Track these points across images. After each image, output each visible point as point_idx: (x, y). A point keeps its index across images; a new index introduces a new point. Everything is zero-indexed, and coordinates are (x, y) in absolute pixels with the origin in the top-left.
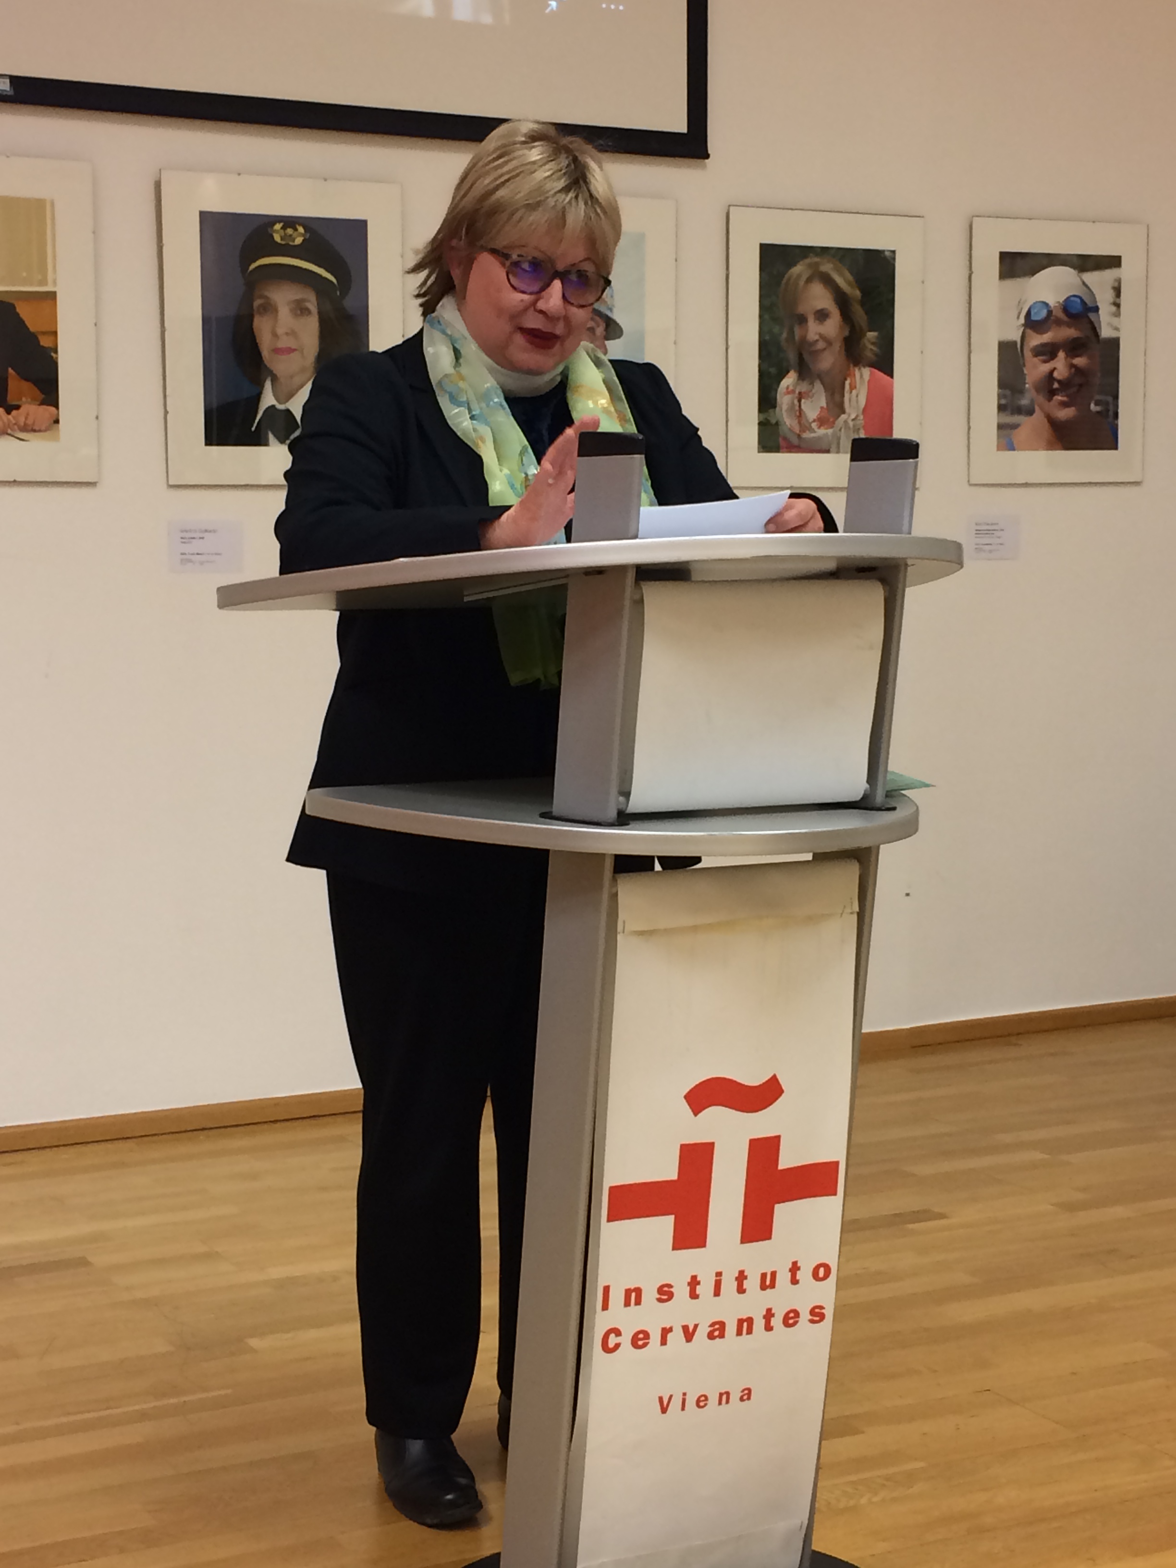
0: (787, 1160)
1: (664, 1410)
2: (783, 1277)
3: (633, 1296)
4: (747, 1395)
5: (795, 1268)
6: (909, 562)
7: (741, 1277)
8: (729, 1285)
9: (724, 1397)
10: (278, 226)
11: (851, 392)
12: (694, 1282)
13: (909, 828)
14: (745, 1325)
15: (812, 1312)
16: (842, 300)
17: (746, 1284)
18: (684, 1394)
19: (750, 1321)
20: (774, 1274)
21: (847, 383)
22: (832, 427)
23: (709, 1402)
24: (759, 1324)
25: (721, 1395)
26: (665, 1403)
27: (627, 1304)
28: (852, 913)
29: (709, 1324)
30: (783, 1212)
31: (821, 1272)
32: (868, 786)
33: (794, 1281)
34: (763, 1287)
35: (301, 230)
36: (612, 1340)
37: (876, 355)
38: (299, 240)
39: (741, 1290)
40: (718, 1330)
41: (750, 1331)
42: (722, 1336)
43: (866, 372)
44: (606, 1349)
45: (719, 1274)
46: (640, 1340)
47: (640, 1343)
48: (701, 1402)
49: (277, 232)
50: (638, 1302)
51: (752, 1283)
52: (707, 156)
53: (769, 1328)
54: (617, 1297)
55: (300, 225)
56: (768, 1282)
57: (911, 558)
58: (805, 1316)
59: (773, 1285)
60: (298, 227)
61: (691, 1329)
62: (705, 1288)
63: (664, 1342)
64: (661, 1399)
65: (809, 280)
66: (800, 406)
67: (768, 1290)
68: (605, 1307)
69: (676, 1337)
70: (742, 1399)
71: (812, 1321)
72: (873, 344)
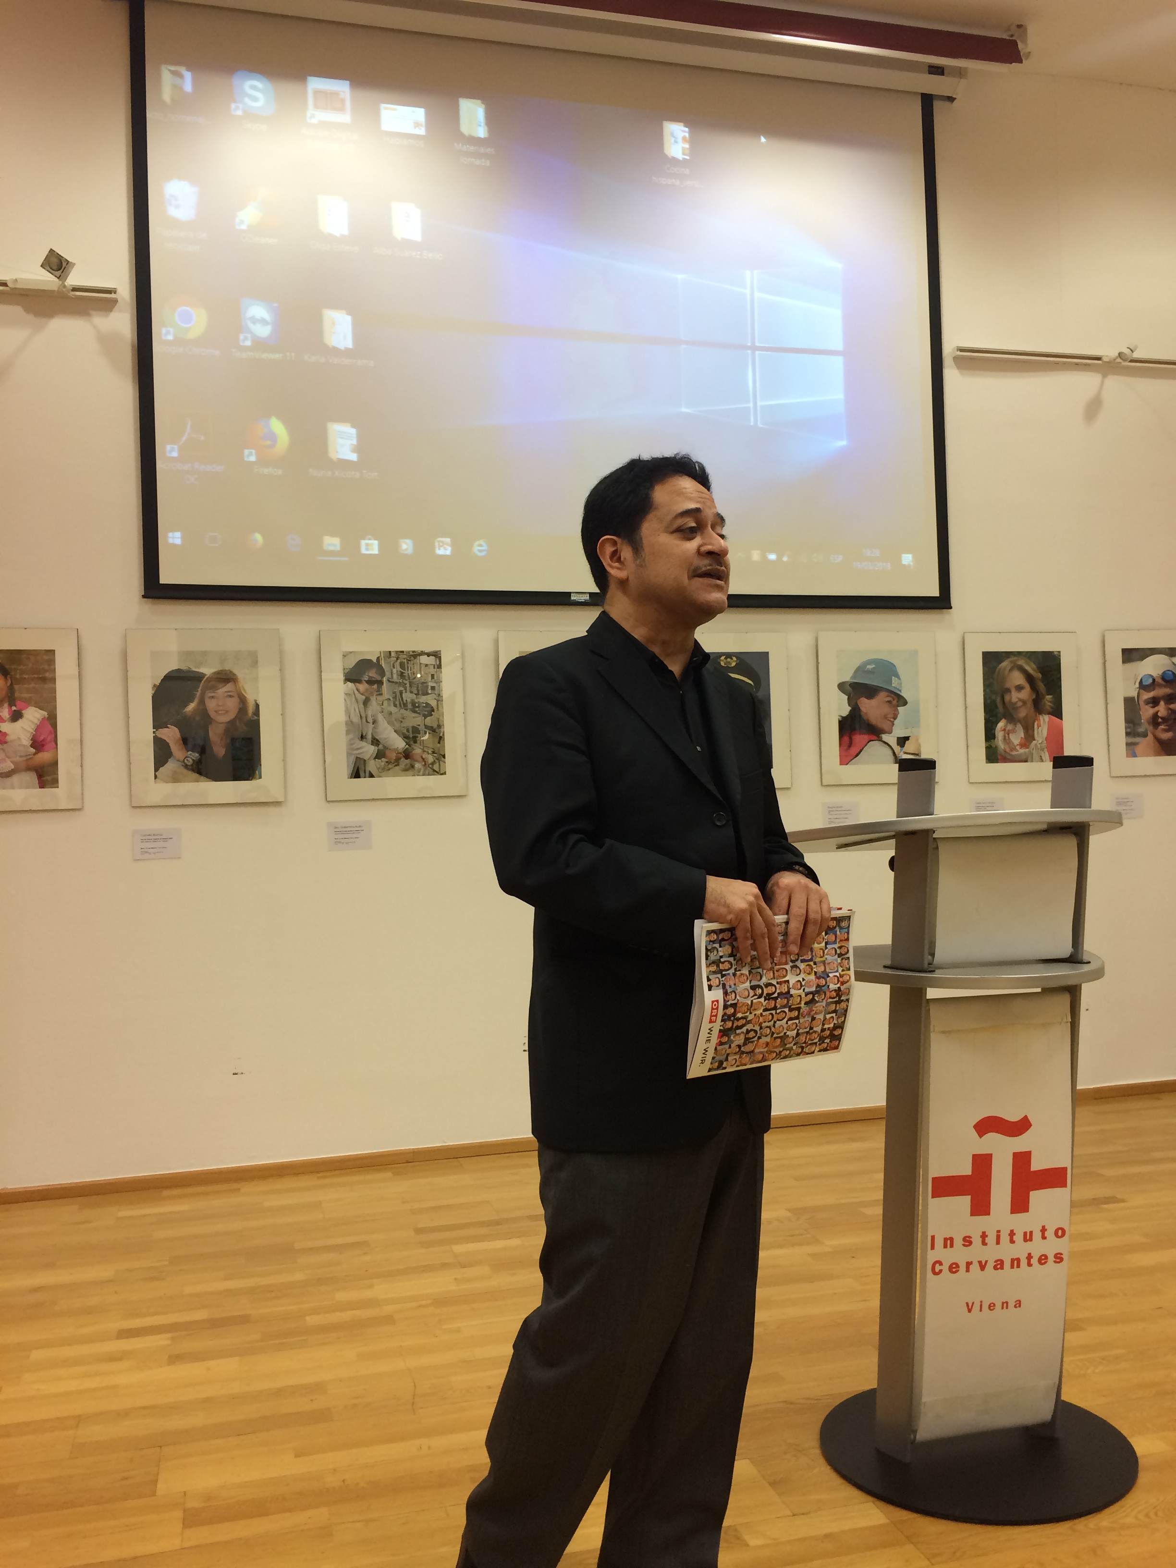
0: (1036, 1165)
1: (970, 1311)
3: (949, 1242)
4: (1018, 1304)
5: (1043, 1230)
6: (1091, 824)
7: (1012, 1234)
8: (1005, 1238)
9: (1005, 1305)
10: (723, 658)
11: (1038, 728)
12: (984, 1236)
13: (1098, 974)
15: (1056, 1256)
16: (1030, 678)
17: (1015, 1238)
18: (981, 1302)
19: (1018, 1260)
20: (1031, 1233)
21: (1036, 724)
22: (1028, 748)
23: (996, 1307)
24: (1024, 1262)
25: (1003, 1303)
26: (970, 1307)
27: (945, 1246)
28: (1067, 1022)
29: (995, 1260)
30: (1036, 1197)
31: (1060, 1233)
32: (1073, 950)
33: (1044, 1238)
34: (1025, 1240)
35: (734, 659)
36: (938, 1268)
37: (1052, 708)
38: (734, 664)
39: (1012, 1241)
40: (999, 1265)
41: (1018, 1266)
42: (1002, 1268)
43: (1046, 718)
44: (935, 1273)
45: (999, 1231)
46: (954, 1268)
47: (954, 1270)
48: (992, 1307)
49: (722, 660)
50: (952, 1246)
51: (1019, 1237)
52: (951, 608)
53: (1029, 1264)
54: (939, 1243)
55: (734, 656)
56: (1028, 1237)
57: (1092, 821)
58: (1051, 1258)
59: (1031, 1239)
60: (733, 657)
61: (984, 1263)
62: (991, 1239)
63: (968, 1270)
64: (967, 1304)
65: (1011, 670)
66: (1009, 737)
67: (1028, 1242)
68: (933, 1248)
69: (975, 1267)
70: (1015, 1307)
71: (1055, 1262)
72: (1049, 702)
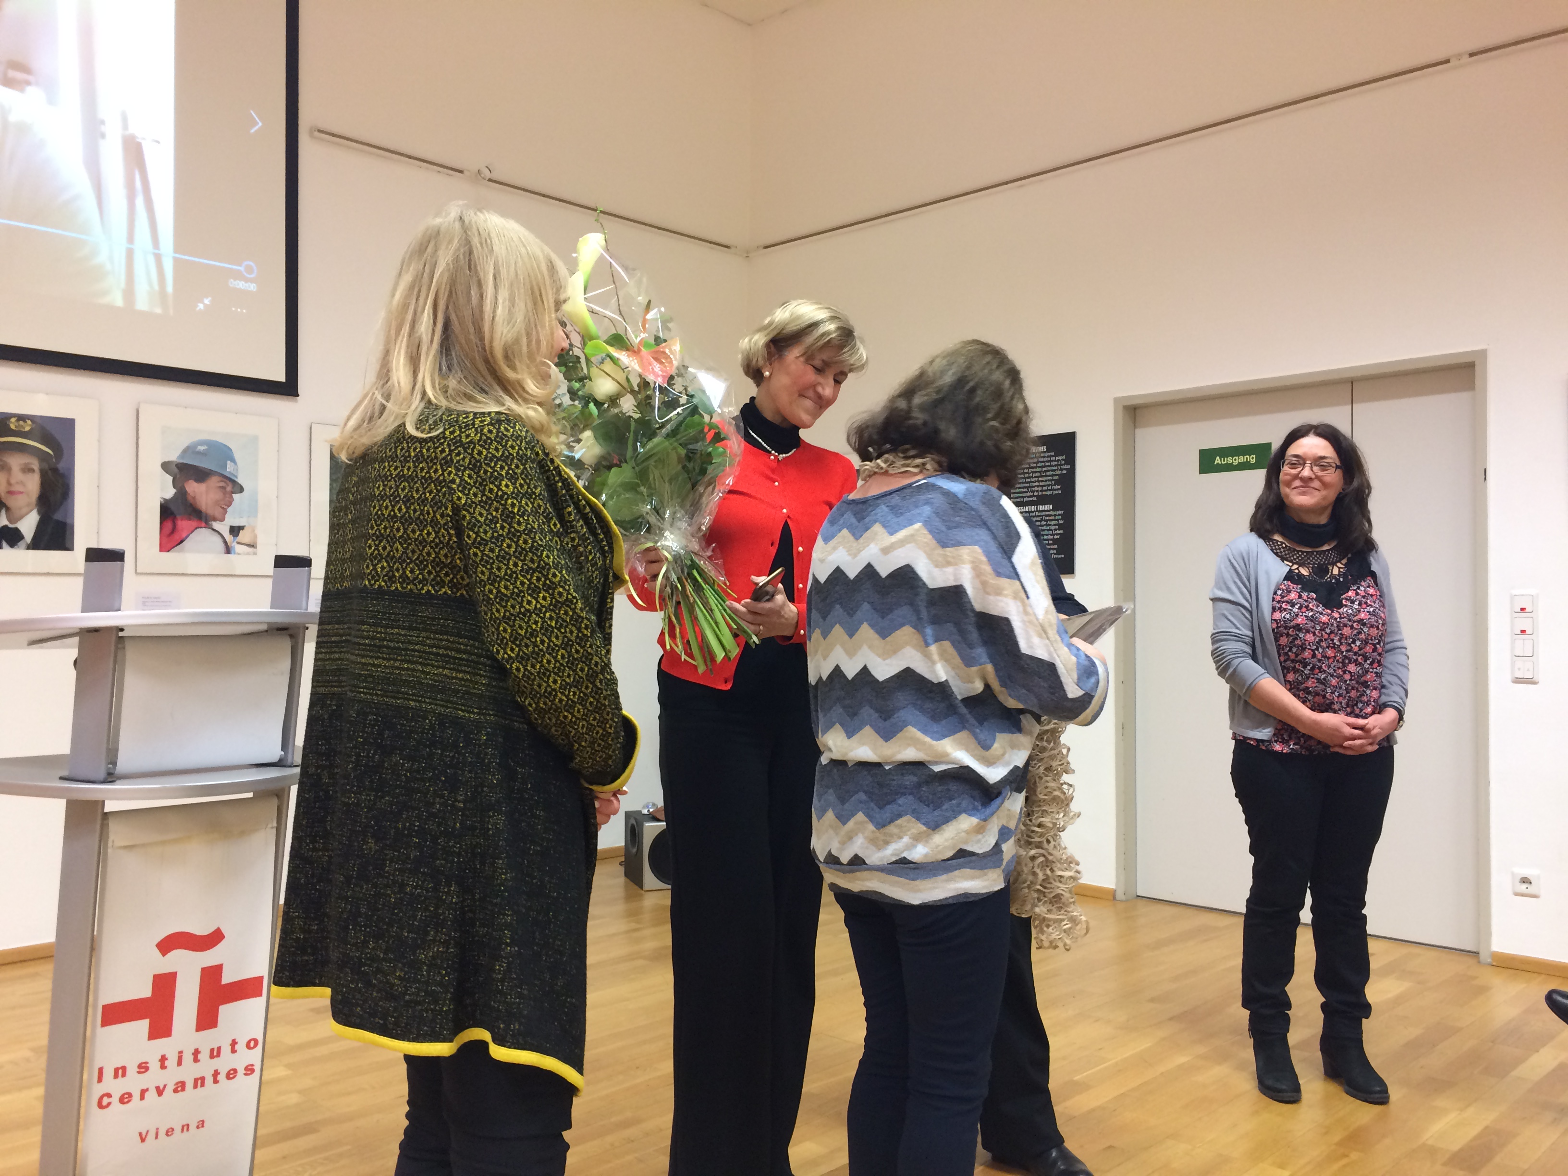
0: (227, 978)
1: (143, 1140)
2: (226, 1049)
3: (120, 1072)
4: (201, 1124)
5: (234, 1043)
7: (196, 1053)
8: (188, 1058)
9: (186, 1127)
10: (13, 420)
12: (163, 1059)
14: (199, 1082)
18: (157, 1129)
19: (203, 1079)
20: (219, 1049)
23: (175, 1132)
24: (209, 1080)
25: (183, 1126)
26: (144, 1136)
27: (116, 1076)
28: (272, 828)
32: (282, 753)
33: (234, 1051)
34: (212, 1056)
35: (29, 422)
36: (105, 1101)
38: (28, 429)
39: (196, 1060)
40: (180, 1087)
41: (203, 1085)
44: (100, 1106)
45: (181, 1052)
46: (125, 1099)
47: (126, 1100)
48: (169, 1132)
49: (12, 423)
50: (124, 1075)
51: (204, 1056)
52: (298, 396)
53: (216, 1081)
54: (108, 1074)
56: (215, 1053)
59: (218, 1055)
60: (26, 420)
61: (161, 1088)
62: (171, 1062)
63: (142, 1097)
68: (100, 1080)
69: (152, 1095)
70: (198, 1127)
